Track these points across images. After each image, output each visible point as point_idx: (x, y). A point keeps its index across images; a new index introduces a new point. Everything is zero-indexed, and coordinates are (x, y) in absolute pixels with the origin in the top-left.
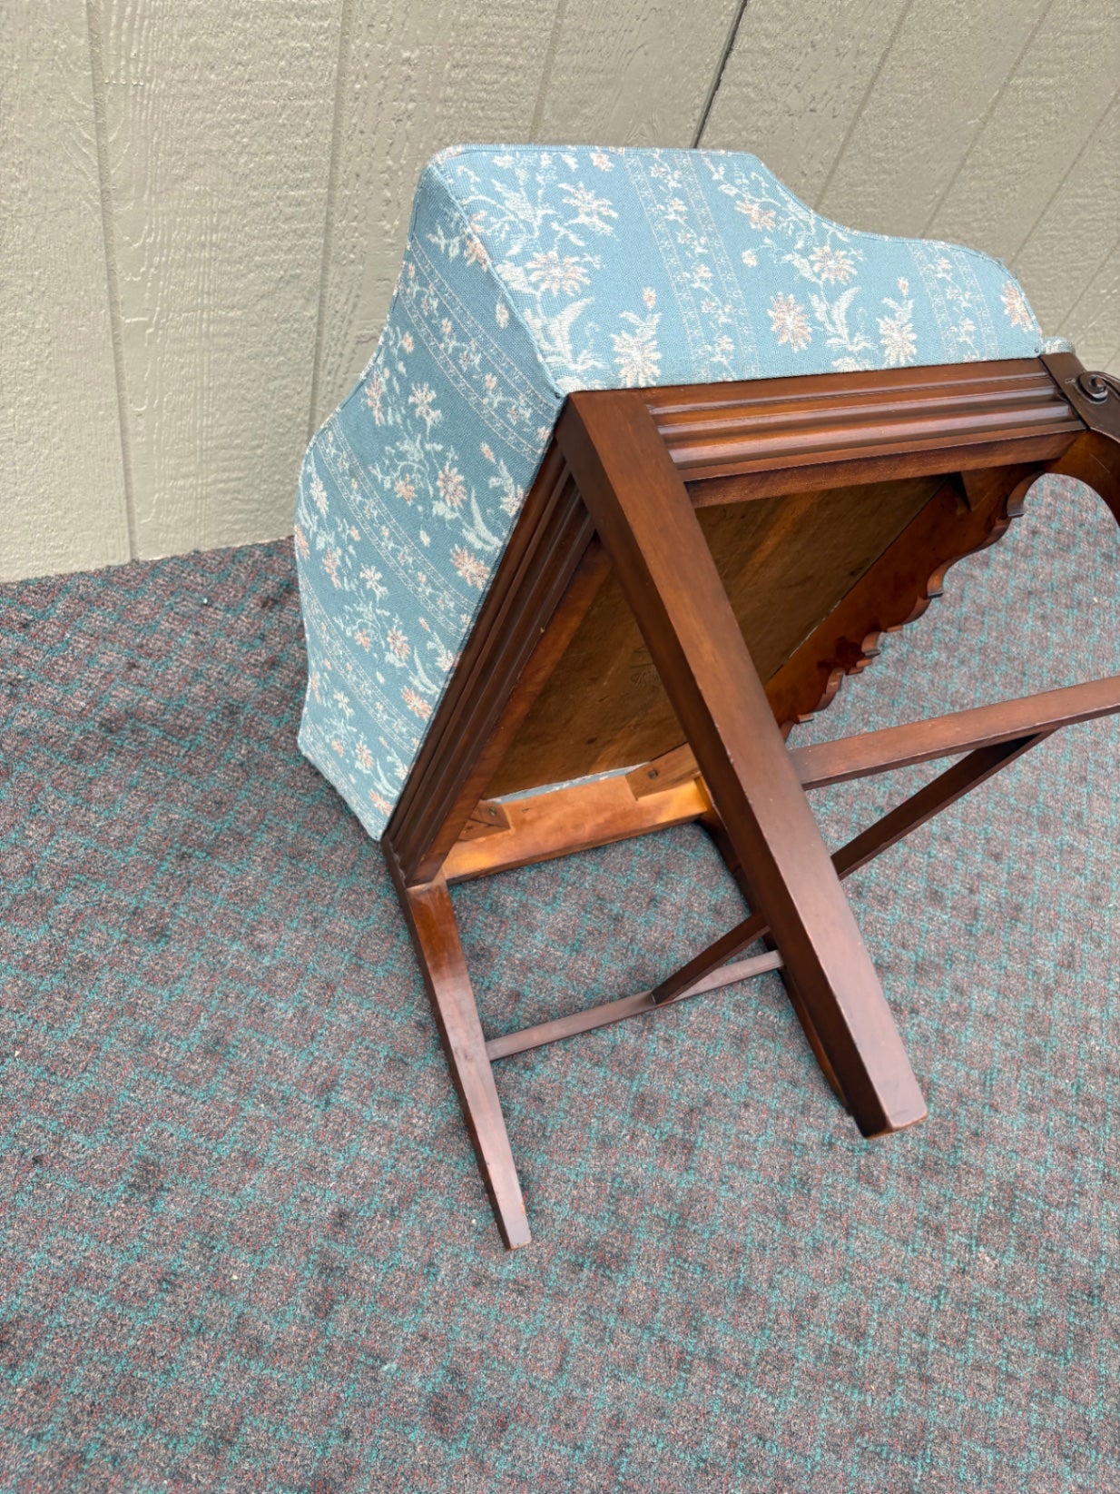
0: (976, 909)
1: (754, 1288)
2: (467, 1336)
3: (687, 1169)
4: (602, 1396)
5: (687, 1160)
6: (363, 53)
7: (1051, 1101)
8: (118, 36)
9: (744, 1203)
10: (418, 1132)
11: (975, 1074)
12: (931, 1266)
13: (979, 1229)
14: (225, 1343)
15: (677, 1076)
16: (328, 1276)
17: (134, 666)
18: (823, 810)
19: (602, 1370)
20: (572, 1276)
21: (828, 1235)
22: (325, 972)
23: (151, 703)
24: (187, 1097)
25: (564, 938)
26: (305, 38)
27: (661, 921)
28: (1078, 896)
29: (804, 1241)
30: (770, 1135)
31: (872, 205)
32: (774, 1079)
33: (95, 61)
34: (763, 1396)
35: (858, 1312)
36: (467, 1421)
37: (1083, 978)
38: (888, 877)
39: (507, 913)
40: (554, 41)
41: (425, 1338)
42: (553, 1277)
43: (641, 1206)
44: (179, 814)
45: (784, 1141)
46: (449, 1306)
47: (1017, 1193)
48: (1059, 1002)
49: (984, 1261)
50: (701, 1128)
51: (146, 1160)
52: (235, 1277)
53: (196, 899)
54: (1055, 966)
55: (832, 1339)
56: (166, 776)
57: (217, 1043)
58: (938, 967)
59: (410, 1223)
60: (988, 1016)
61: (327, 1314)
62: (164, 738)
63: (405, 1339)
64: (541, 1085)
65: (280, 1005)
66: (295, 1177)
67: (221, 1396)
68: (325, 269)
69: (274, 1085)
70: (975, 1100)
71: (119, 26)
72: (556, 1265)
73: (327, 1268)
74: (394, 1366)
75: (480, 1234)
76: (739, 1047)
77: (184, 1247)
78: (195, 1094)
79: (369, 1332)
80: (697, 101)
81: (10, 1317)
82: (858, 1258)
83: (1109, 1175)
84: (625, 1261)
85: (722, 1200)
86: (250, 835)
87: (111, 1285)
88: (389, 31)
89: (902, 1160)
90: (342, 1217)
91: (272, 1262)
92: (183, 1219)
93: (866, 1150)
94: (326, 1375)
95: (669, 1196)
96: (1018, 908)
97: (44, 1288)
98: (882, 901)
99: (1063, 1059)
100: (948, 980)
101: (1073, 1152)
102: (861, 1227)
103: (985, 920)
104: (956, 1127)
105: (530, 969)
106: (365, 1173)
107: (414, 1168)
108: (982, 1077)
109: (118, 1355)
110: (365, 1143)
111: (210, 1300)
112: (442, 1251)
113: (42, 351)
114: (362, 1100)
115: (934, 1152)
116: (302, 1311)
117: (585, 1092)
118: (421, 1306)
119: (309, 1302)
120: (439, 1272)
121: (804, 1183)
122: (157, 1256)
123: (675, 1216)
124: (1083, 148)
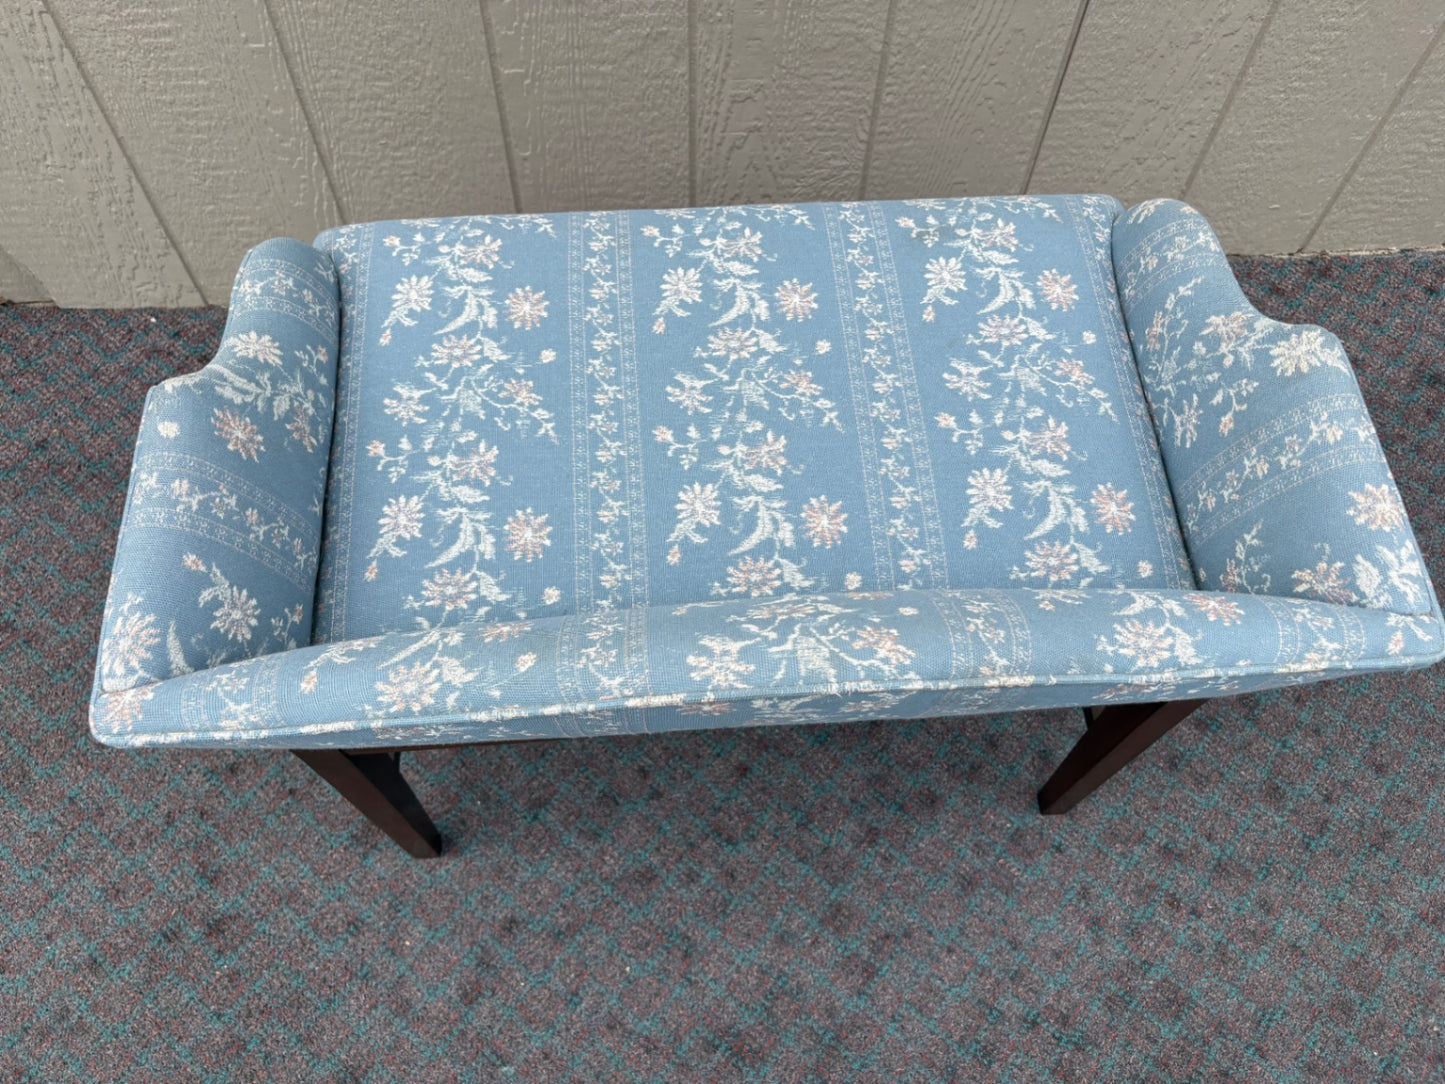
0: (1326, 821)
2: (585, 1070)
3: (860, 993)
5: (864, 984)
7: (1343, 1069)
9: (910, 1049)
10: (606, 869)
11: (1250, 1008)
14: (381, 995)
15: (883, 898)
16: (483, 970)
20: (703, 1053)
24: (421, 776)
30: (965, 990)
32: (993, 934)
38: (1218, 755)
41: (546, 1057)
42: (684, 1048)
43: (798, 1013)
45: (979, 1001)
46: (577, 1038)
48: (1402, 959)
50: (892, 958)
52: (408, 943)
54: (1414, 916)
58: (1247, 874)
59: (570, 950)
60: (1294, 947)
61: (471, 1002)
63: (530, 1051)
64: (738, 862)
66: (484, 874)
67: (363, 1038)
69: (495, 788)
70: (1238, 1036)
72: (692, 1038)
73: (484, 963)
74: (512, 1071)
75: (630, 982)
76: (964, 888)
77: (376, 902)
78: (427, 775)
79: (500, 1032)
81: (232, 912)
84: (762, 1059)
85: (887, 1037)
89: (1118, 1071)
90: (511, 925)
91: (441, 941)
92: (384, 878)
93: (1075, 1044)
95: (831, 1012)
96: (1387, 835)
97: (263, 897)
98: (1200, 781)
99: (1381, 1026)
100: (1254, 892)
103: (1334, 837)
104: (1200, 1058)
105: (766, 748)
106: (546, 891)
107: (591, 901)
108: (1260, 1014)
109: (298, 973)
110: (555, 864)
111: (382, 954)
112: (590, 985)
113: (434, 96)
114: (566, 824)
115: (1162, 1075)
116: (452, 992)
117: (780, 883)
118: (554, 1027)
119: (460, 987)
120: (580, 1003)
121: (987, 1053)
122: (353, 901)
123: (830, 1035)
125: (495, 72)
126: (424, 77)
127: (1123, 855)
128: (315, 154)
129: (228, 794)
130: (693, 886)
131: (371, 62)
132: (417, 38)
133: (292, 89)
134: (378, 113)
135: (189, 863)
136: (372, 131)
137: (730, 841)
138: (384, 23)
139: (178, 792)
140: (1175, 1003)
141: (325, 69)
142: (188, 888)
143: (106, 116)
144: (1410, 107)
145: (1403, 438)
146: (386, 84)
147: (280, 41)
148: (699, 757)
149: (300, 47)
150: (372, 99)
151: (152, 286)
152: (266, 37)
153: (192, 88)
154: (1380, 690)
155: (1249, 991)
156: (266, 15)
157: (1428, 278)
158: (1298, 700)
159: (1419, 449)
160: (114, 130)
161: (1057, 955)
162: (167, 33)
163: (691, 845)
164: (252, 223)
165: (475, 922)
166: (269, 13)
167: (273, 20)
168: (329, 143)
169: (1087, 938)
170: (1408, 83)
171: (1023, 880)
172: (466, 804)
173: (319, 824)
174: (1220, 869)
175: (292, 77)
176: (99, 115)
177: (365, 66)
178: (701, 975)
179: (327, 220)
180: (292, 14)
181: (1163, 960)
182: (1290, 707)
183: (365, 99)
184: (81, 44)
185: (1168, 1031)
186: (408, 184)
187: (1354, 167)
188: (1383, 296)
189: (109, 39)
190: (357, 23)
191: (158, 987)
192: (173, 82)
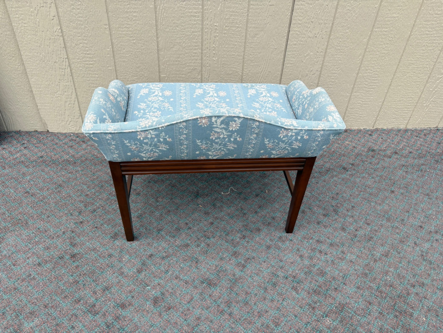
0: (356, 235)
1: (249, 303)
2: (169, 288)
3: (242, 271)
4: (197, 312)
5: (242, 269)
6: (207, 24)
7: (367, 288)
8: (160, 21)
9: (255, 283)
10: (176, 244)
11: (341, 274)
12: (308, 316)
13: (328, 312)
14: (116, 271)
15: (247, 250)
16: (143, 266)
18: (315, 203)
19: (200, 306)
20: (201, 284)
21: (277, 298)
22: (169, 209)
25: (229, 215)
26: (195, 21)
27: (256, 217)
28: (396, 240)
29: (269, 297)
30: (269, 271)
31: (340, 60)
32: (275, 258)
33: (156, 25)
34: (242, 328)
35: (279, 319)
36: (161, 305)
37: (390, 260)
38: (329, 222)
39: (217, 207)
40: (247, 22)
42: (196, 283)
43: (225, 275)
45: (272, 273)
46: (167, 280)
47: (345, 307)
48: (379, 264)
49: (327, 321)
50: (249, 263)
51: (116, 233)
52: (124, 260)
53: (148, 190)
54: (381, 255)
55: (268, 323)
57: (141, 216)
58: (338, 245)
59: (166, 261)
60: (351, 261)
61: (140, 272)
63: (155, 283)
64: (210, 242)
65: (157, 212)
66: (145, 245)
67: (110, 280)
68: (202, 68)
69: (149, 227)
70: (339, 280)
71: (161, 19)
72: (198, 281)
73: (144, 264)
74: (150, 288)
75: (182, 268)
76: (267, 248)
77: (116, 251)
79: (147, 279)
80: (285, 35)
81: (78, 253)
82: (284, 307)
83: (382, 313)
84: (216, 285)
85: (248, 281)
87: (99, 253)
88: (211, 20)
89: (308, 288)
90: (151, 256)
91: (133, 259)
92: (119, 246)
93: (297, 282)
94: (135, 285)
95: (234, 275)
96: (372, 238)
97: (86, 250)
98: (325, 227)
99: (375, 279)
100: (340, 250)
101: (370, 304)
102: (288, 300)
103: (359, 238)
104: (329, 285)
105: (218, 219)
106: (161, 248)
107: (172, 251)
108: (344, 276)
109: (94, 266)
110: (163, 243)
111: (117, 262)
112: (171, 269)
114: (166, 234)
115: (320, 289)
116: (135, 270)
117: (221, 247)
118: (161, 278)
119: (137, 269)
120: (169, 273)
121: (275, 285)
122: (110, 250)
123: (233, 280)
124: (405, 47)
125: (160, 76)
126: (144, 76)
127: (307, 242)
129: (79, 228)
130: (198, 247)
131: (134, 72)
132: (144, 67)
135: (68, 242)
137: (208, 238)
138: (138, 64)
139: (67, 227)
140: (322, 273)
142: (67, 247)
143: (74, 83)
144: (356, 92)
145: (367, 161)
146: (136, 78)
147: (115, 67)
148: (201, 220)
149: (119, 69)
151: (73, 127)
152: (113, 66)
153: (94, 77)
154: (367, 208)
155: (340, 271)
157: (370, 133)
158: (347, 210)
159: (371, 163)
160: (74, 86)
161: (292, 263)
162: (92, 64)
163: (198, 239)
165: (142, 255)
167: (115, 63)
169: (299, 259)
170: (354, 87)
171: (282, 247)
172: (141, 230)
173: (103, 234)
174: (331, 245)
175: (116, 75)
176: (72, 82)
177: (132, 73)
178: (200, 267)
180: (119, 61)
181: (318, 264)
182: (346, 212)
184: (72, 66)
185: (321, 279)
187: (347, 107)
188: (360, 136)
189: (79, 65)
190: (132, 64)
191: (56, 269)
192: (91, 75)
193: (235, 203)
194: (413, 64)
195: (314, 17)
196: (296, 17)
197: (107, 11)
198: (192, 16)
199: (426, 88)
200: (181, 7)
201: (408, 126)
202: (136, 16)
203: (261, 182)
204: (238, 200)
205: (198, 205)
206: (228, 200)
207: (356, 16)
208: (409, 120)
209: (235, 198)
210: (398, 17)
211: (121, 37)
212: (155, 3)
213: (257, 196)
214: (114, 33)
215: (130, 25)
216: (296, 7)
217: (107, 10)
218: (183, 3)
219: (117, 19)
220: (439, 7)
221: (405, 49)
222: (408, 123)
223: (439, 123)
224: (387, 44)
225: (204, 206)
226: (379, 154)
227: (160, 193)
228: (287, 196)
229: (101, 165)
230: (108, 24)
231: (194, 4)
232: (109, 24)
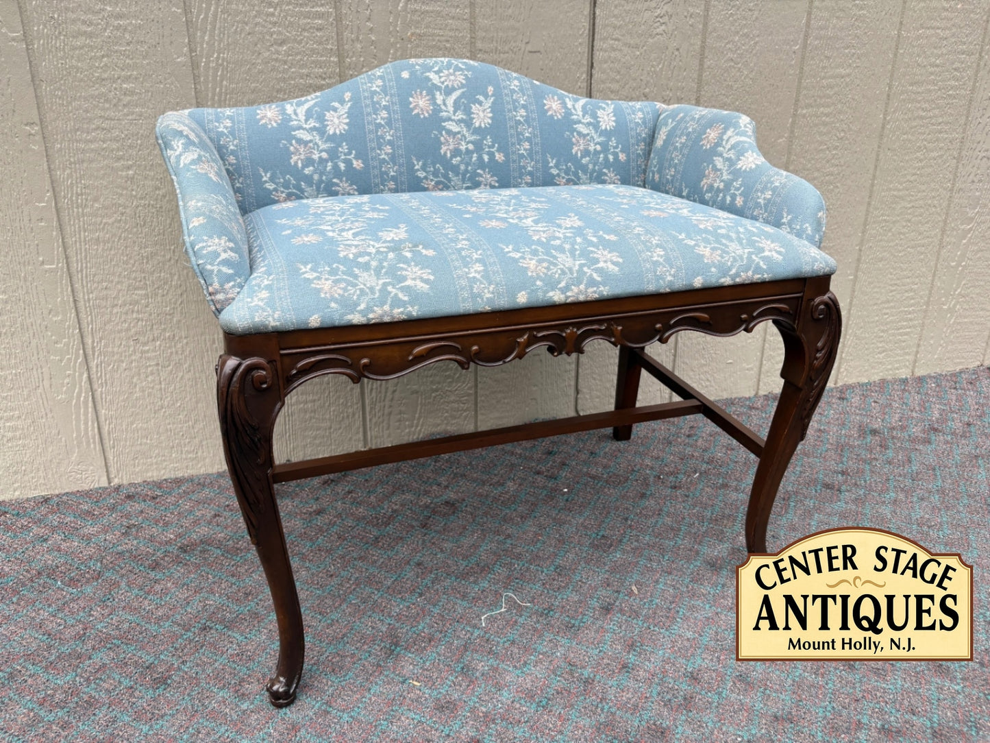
17: (219, 515)
23: (222, 535)
25: (531, 696)
27: (631, 683)
39: (478, 674)
44: (214, 601)
53: (203, 658)
56: (214, 578)
62: (223, 555)
86: (265, 615)
105: (493, 720)
113: (176, 300)
124: (878, 155)
128: (81, 352)
131: (133, 275)
132: (168, 257)
133: (71, 299)
134: (134, 316)
136: (128, 330)
141: (98, 283)
146: (144, 292)
147: (68, 263)
149: (82, 266)
150: (130, 304)
152: (58, 259)
156: (61, 244)
164: (19, 417)
166: (63, 242)
167: (65, 248)
168: (93, 342)
175: (73, 291)
177: (129, 279)
179: (82, 410)
180: (80, 242)
183: (125, 305)
186: (152, 374)
190: (126, 247)
193: (540, 648)
194: (902, 198)
195: (648, 82)
196: (603, 82)
197: (33, 80)
198: (310, 86)
199: (941, 260)
200: (276, 60)
201: (916, 370)
202: (132, 93)
203: (605, 564)
204: (548, 636)
205: (403, 682)
206: (513, 642)
207: (751, 76)
208: (917, 352)
209: (535, 630)
210: (849, 75)
211: (83, 161)
212: (191, 51)
213: (607, 609)
214: (60, 149)
215: (111, 119)
216: (598, 55)
217: (33, 77)
218: (280, 49)
219: (70, 103)
220: (935, 48)
221: (877, 160)
222: (915, 361)
223: (984, 355)
224: (836, 148)
225: (430, 682)
226: (893, 438)
227: (251, 664)
228: (704, 592)
229: (15, 600)
230: (38, 122)
231: (313, 50)
232: (40, 119)
